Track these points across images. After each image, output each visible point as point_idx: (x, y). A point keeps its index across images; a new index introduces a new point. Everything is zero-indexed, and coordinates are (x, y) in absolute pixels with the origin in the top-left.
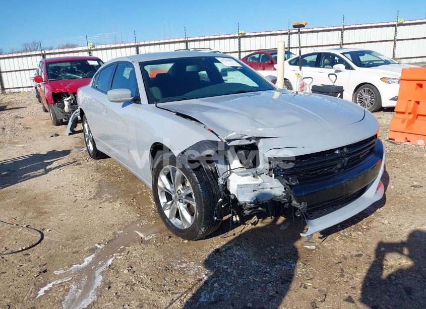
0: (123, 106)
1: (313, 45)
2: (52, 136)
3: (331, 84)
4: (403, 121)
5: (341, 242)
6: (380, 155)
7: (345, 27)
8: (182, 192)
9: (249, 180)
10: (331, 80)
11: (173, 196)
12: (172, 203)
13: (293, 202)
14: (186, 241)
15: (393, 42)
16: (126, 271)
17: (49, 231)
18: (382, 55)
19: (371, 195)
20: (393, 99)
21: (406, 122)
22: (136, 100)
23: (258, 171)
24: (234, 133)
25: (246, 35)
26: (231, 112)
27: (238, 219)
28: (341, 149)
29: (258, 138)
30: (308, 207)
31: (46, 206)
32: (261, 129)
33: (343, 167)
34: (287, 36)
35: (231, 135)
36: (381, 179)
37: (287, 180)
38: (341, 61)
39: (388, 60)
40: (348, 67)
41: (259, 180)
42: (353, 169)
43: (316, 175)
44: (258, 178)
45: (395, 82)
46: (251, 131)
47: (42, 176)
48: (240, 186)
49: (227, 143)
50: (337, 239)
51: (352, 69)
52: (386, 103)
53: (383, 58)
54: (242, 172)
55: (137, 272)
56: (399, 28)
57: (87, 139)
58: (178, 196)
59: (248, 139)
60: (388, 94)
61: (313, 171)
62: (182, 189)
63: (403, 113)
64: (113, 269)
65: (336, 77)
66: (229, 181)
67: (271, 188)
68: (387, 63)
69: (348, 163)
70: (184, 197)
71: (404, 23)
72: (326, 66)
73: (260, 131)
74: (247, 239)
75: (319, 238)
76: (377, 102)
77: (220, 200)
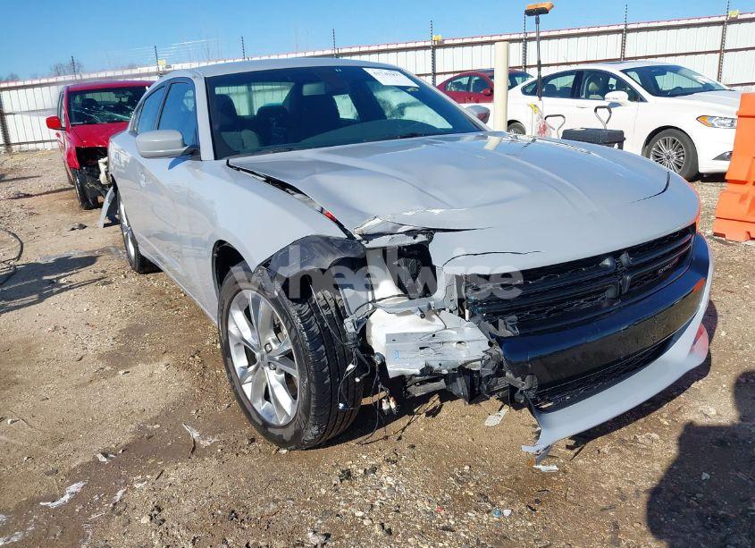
0: (171, 166)
1: (569, 61)
2: (73, 229)
3: (601, 126)
4: (743, 198)
5: (616, 456)
6: (702, 267)
7: (629, 27)
8: (274, 346)
9: (411, 324)
10: (600, 119)
11: (258, 355)
12: (256, 369)
13: (507, 374)
14: (284, 451)
15: (718, 55)
16: (145, 520)
17: (12, 422)
18: (698, 74)
19: (681, 355)
20: (721, 157)
21: (748, 202)
22: (193, 153)
23: (432, 303)
24: (378, 221)
25: (446, 42)
26: (382, 175)
27: (393, 405)
28: (615, 255)
29: (430, 232)
30: (541, 386)
31: (20, 368)
32: (437, 211)
33: (619, 296)
34: (521, 44)
35: (370, 225)
36: (704, 321)
37: (496, 325)
38: (621, 85)
39: (710, 82)
40: (634, 97)
41: (435, 325)
42: (643, 299)
43: (560, 314)
44: (432, 320)
45: (724, 125)
46: (414, 214)
47: (32, 307)
48: (392, 339)
49: (363, 243)
50: (606, 449)
51: (642, 100)
52: (705, 166)
53: (700, 79)
54: (398, 306)
55: (169, 522)
56: (730, 28)
57: (125, 233)
58: (266, 357)
59: (408, 233)
60: (711, 148)
61: (552, 305)
62: (275, 342)
63: (743, 183)
64: (119, 514)
65: (610, 112)
66: (371, 324)
67: (460, 342)
68: (707, 88)
69: (631, 287)
70: (277, 358)
71: (740, 17)
72: (591, 96)
73: (435, 216)
74: (413, 447)
75: (568, 447)
76: (690, 164)
77: (351, 367)
